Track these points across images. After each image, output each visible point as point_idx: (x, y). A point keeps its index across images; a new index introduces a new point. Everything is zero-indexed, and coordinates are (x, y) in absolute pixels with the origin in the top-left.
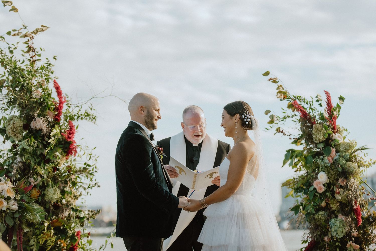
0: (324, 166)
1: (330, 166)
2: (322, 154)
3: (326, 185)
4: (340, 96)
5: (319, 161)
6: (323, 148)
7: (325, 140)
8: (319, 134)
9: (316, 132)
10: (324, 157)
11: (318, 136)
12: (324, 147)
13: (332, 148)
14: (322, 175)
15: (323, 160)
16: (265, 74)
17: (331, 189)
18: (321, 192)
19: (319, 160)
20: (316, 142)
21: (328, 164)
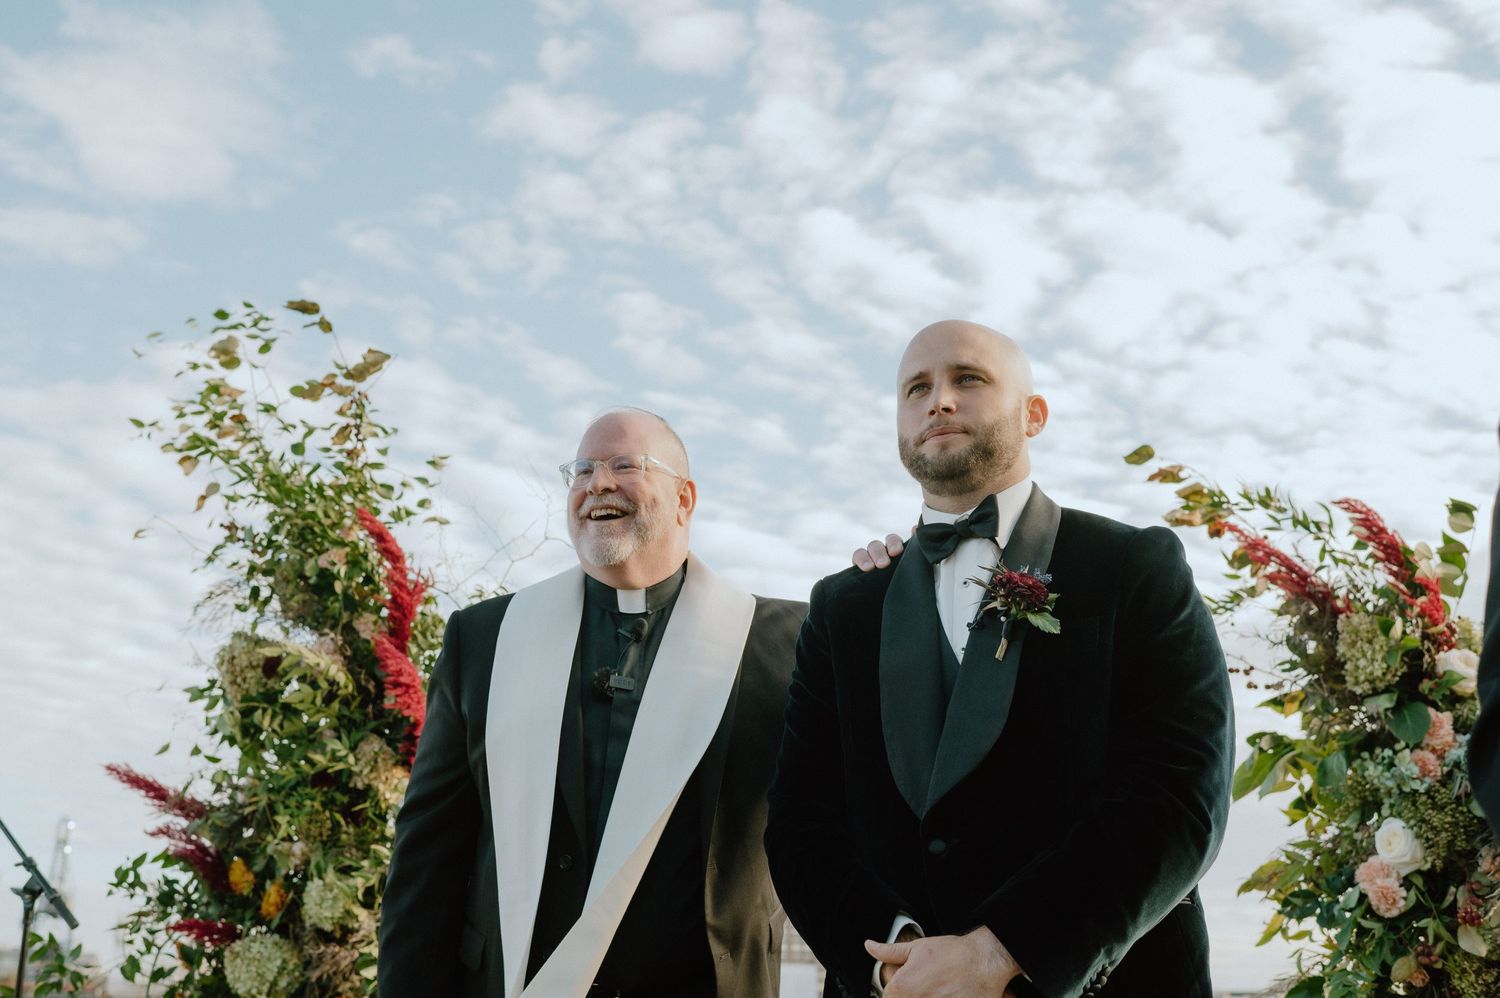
0: (1401, 792)
1: (1427, 792)
2: (1388, 741)
3: (1419, 881)
4: (1452, 500)
5: (1373, 771)
6: (1386, 710)
7: (1397, 679)
8: (1364, 656)
9: (1353, 644)
10: (1395, 752)
11: (1362, 663)
12: (1394, 710)
13: (1431, 711)
14: (1395, 834)
15: (1391, 765)
16: (1136, 458)
17: (1449, 899)
18: (1395, 913)
19: (1370, 765)
20: (1358, 690)
21: (1416, 785)
